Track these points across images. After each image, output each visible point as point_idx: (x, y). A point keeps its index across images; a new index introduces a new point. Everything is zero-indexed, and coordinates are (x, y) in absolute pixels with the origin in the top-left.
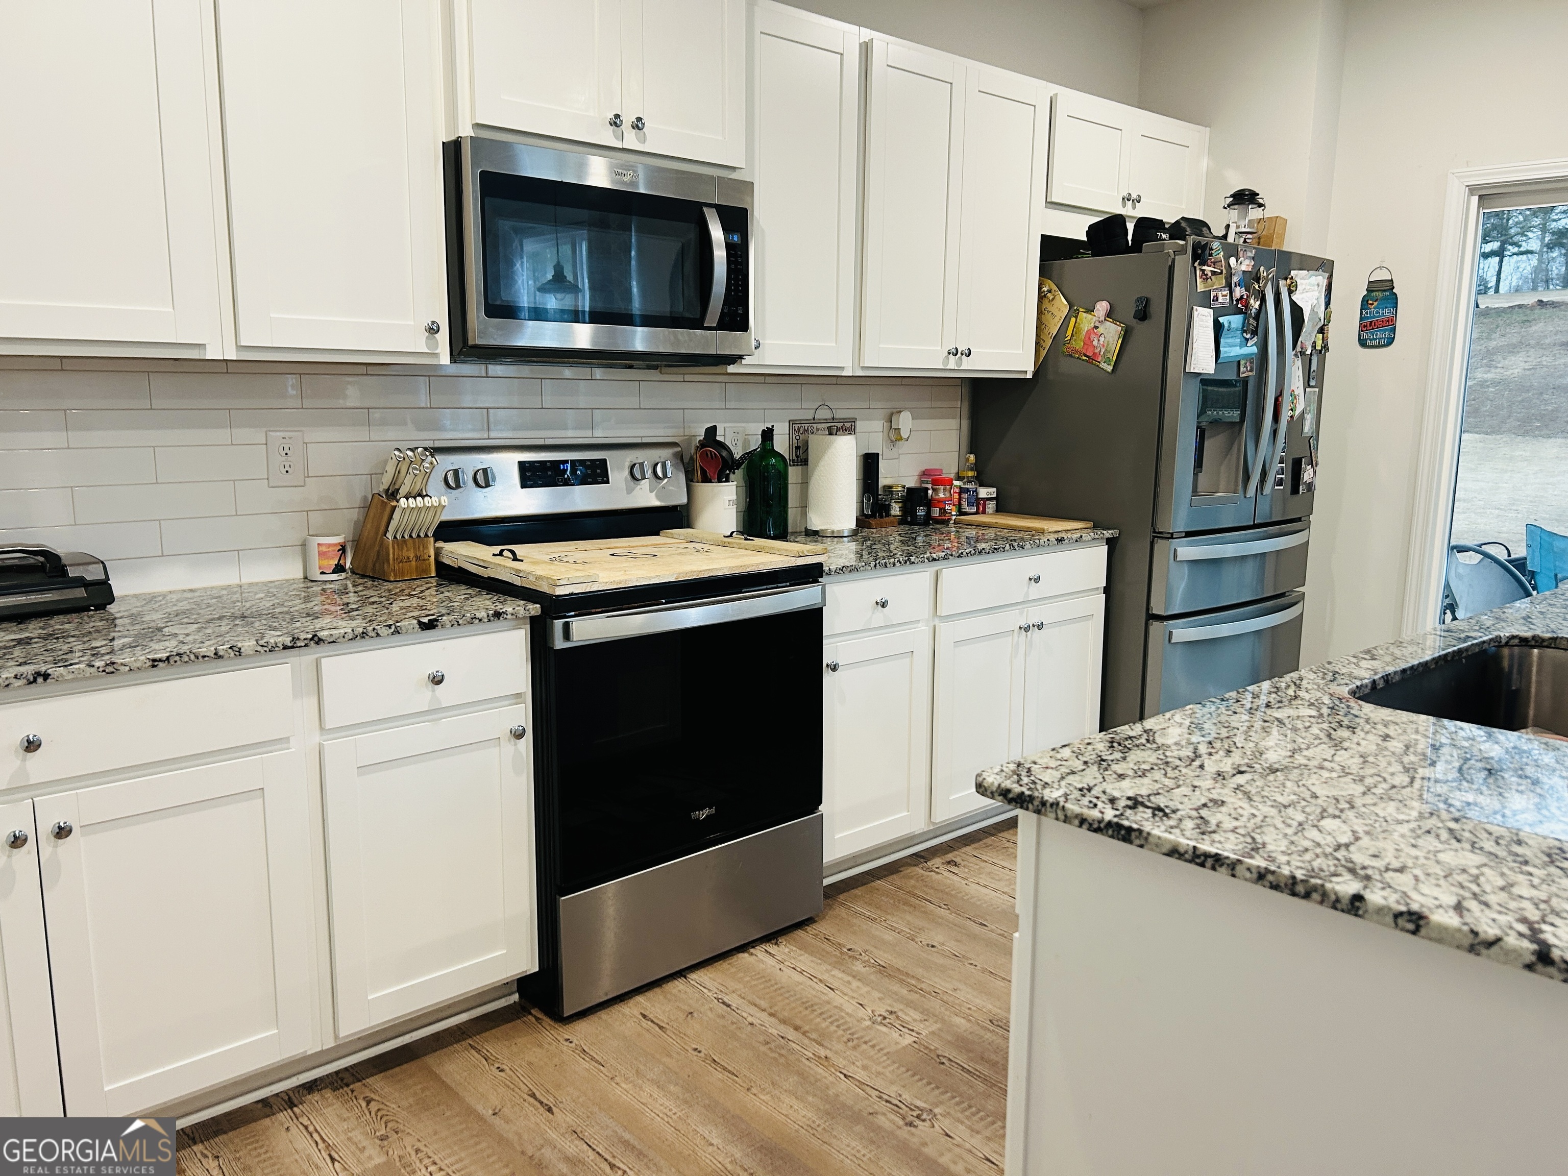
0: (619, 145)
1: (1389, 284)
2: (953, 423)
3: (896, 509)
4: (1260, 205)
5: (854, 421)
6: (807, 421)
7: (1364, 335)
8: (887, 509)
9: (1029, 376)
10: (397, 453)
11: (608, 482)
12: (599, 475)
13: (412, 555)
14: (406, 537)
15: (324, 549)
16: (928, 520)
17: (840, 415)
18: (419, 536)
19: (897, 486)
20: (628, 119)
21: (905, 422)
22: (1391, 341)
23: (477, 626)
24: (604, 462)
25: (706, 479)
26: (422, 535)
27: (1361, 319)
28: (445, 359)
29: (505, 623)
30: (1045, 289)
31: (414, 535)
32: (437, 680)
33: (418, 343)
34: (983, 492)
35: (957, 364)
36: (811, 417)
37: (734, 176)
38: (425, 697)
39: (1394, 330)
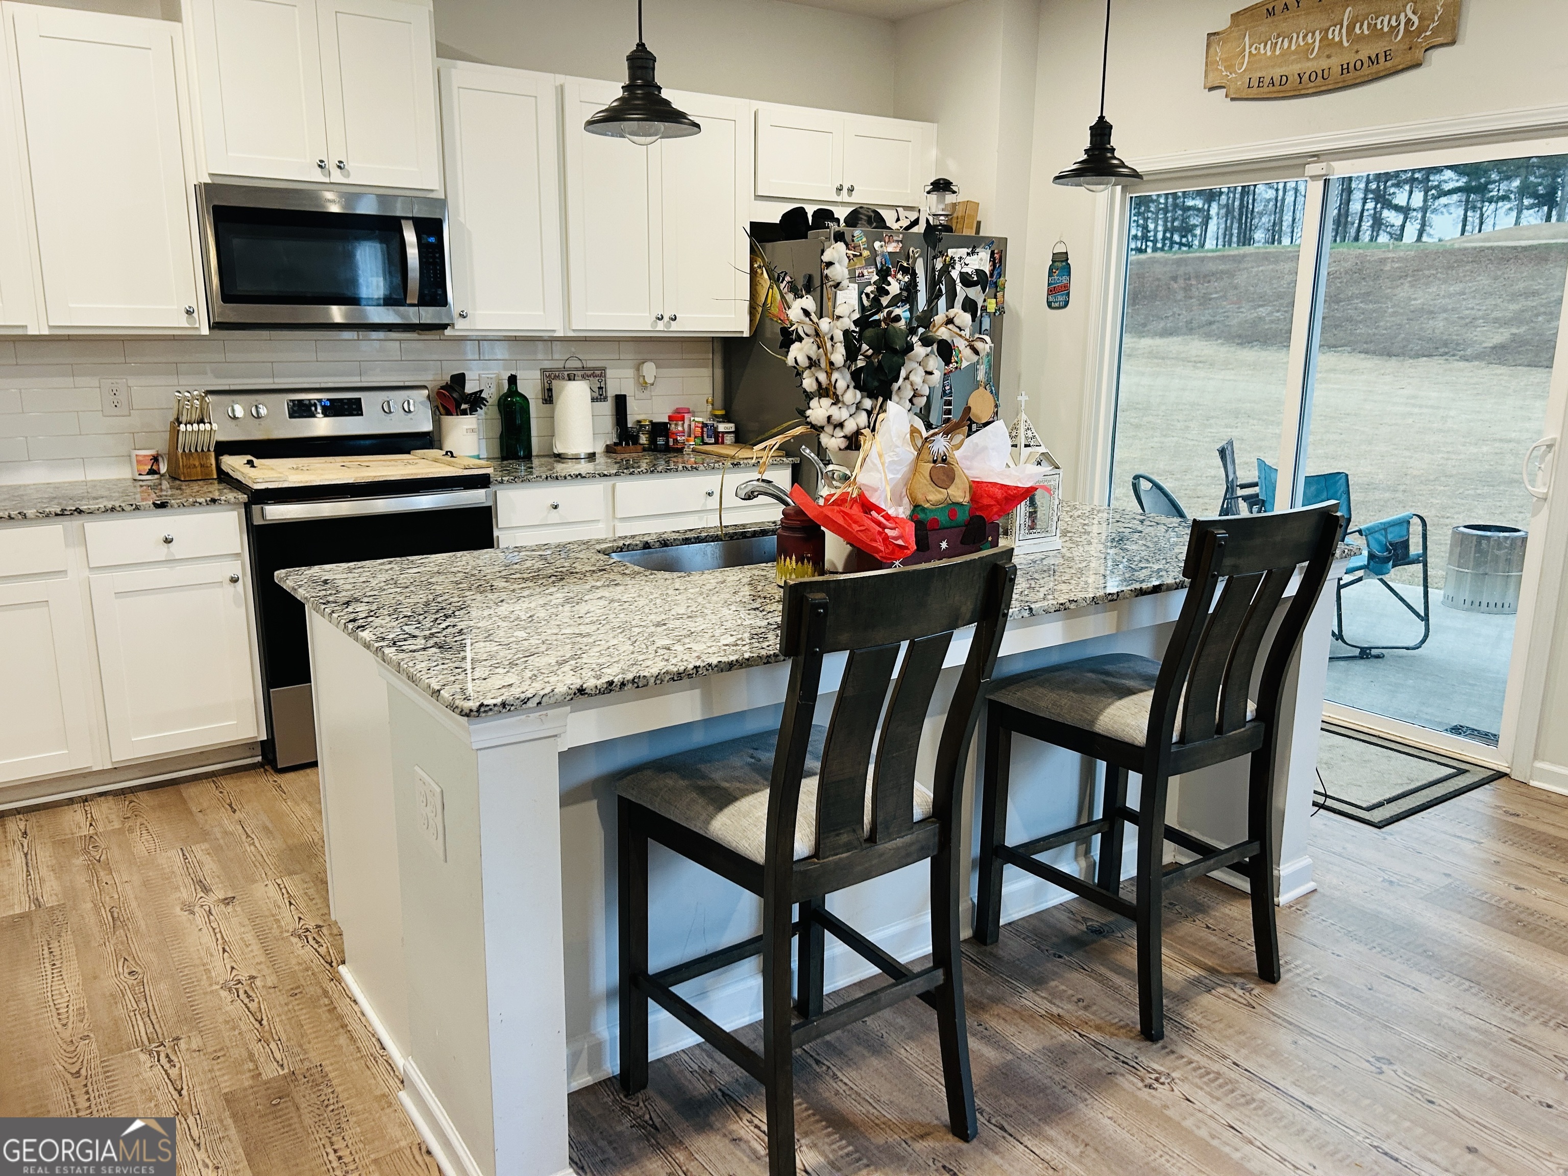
0: (327, 180)
1: (1064, 256)
2: (706, 372)
3: (643, 439)
4: (954, 192)
5: (604, 369)
6: (558, 370)
7: (1051, 299)
8: (635, 440)
9: (746, 334)
10: (177, 394)
11: (362, 415)
12: (354, 410)
13: (197, 464)
14: (193, 451)
15: (141, 458)
16: (667, 449)
17: (590, 364)
18: (202, 450)
19: (645, 420)
20: (332, 165)
21: (649, 370)
22: (1066, 304)
23: (197, 508)
24: (358, 401)
25: (449, 413)
26: (205, 449)
27: (1049, 285)
28: (205, 331)
29: (219, 507)
30: (756, 266)
31: (199, 450)
32: (168, 541)
33: (182, 321)
34: (722, 427)
35: (665, 326)
36: (562, 366)
37: (431, 195)
38: (163, 552)
39: (1068, 294)
